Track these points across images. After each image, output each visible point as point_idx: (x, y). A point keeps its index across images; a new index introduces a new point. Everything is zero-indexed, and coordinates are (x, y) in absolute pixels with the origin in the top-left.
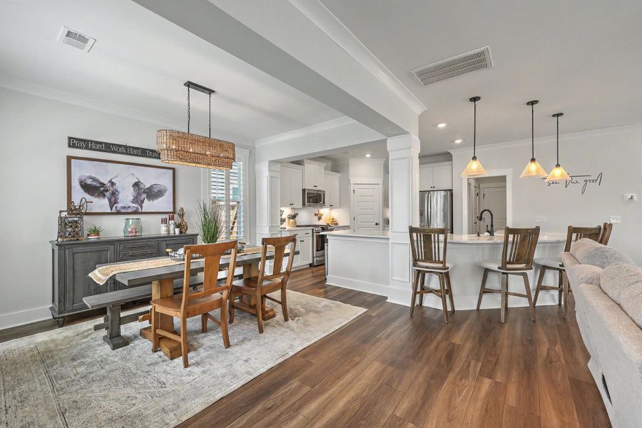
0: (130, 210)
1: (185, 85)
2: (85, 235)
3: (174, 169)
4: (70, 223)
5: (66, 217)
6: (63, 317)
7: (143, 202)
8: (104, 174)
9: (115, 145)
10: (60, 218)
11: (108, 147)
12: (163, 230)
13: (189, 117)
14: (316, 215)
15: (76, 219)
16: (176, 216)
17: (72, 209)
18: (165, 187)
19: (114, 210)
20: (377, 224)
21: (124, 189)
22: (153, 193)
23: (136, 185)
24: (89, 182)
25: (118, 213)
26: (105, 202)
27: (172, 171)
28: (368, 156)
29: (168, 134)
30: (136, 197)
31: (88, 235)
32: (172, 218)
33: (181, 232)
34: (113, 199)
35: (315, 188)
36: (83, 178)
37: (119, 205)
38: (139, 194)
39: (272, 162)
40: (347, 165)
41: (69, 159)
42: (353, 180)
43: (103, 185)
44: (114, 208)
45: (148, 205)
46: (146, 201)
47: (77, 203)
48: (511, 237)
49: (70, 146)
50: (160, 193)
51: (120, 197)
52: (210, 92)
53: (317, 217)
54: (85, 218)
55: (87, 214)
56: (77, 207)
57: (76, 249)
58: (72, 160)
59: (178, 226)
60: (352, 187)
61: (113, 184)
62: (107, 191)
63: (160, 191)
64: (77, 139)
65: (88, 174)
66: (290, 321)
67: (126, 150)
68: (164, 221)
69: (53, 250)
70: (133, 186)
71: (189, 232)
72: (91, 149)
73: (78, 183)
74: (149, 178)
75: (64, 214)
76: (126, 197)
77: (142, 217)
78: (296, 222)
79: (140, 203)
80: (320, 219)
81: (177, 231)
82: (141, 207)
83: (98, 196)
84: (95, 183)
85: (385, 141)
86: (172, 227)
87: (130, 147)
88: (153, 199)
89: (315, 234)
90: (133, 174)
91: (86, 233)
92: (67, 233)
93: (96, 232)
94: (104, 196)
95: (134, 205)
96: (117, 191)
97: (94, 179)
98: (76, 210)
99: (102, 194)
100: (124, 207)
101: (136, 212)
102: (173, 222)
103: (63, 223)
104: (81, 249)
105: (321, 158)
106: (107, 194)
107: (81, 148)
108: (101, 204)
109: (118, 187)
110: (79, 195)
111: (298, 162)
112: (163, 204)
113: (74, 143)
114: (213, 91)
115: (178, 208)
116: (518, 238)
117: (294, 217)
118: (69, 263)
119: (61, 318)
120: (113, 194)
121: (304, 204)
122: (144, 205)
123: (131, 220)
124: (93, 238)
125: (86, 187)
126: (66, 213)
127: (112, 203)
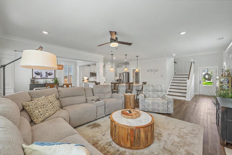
0: (45, 78)
7: (48, 76)
8: (39, 71)
12: (52, 82)
17: (33, 78)
19: (41, 78)
20: (113, 81)
21: (43, 73)
22: (50, 74)
24: (36, 72)
25: (42, 78)
35: (93, 72)
37: (42, 77)
38: (47, 74)
43: (39, 73)
45: (49, 77)
47: (34, 77)
48: (112, 84)
50: (52, 74)
54: (35, 79)
55: (36, 79)
57: (33, 85)
61: (41, 73)
68: (52, 80)
75: (31, 79)
76: (44, 75)
77: (47, 79)
90: (45, 70)
91: (35, 82)
92: (32, 82)
93: (38, 82)
99: (39, 75)
101: (46, 78)
103: (31, 80)
104: (35, 85)
106: (40, 75)
108: (39, 77)
110: (34, 75)
111: (89, 66)
112: (52, 76)
115: (56, 77)
116: (114, 84)
117: (88, 79)
120: (41, 75)
121: (90, 76)
122: (48, 77)
123: (45, 80)
124: (37, 84)
125: (36, 74)
127: (41, 76)
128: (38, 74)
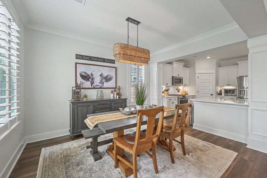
0: (98, 87)
1: (126, 20)
2: (82, 98)
3: (116, 68)
4: (76, 92)
5: (75, 90)
6: (74, 136)
7: (103, 83)
8: (89, 70)
9: (93, 57)
10: (73, 90)
11: (90, 58)
12: (112, 96)
13: (128, 37)
14: (177, 89)
15: (78, 91)
16: (117, 89)
18: (113, 76)
20: (211, 95)
21: (96, 77)
22: (108, 79)
23: (101, 75)
24: (83, 74)
25: (94, 88)
26: (89, 83)
27: (115, 68)
28: (208, 58)
29: (120, 45)
30: (101, 81)
31: (83, 98)
32: (115, 91)
33: (119, 97)
34: (92, 82)
35: (178, 76)
36: (81, 73)
37: (94, 85)
38: (102, 79)
39: (159, 63)
40: (194, 64)
41: (76, 63)
42: (197, 72)
43: (89, 75)
44: (92, 86)
45: (106, 85)
46: (105, 83)
47: (79, 83)
49: (76, 58)
50: (110, 79)
51: (95, 81)
52: (138, 23)
53: (177, 91)
54: (82, 90)
55: (82, 88)
56: (79, 85)
57: (78, 105)
58: (77, 64)
59: (118, 94)
60: (197, 75)
61: (92, 75)
62: (90, 78)
63: (110, 78)
64: (79, 55)
65: (83, 71)
66: (187, 155)
67: (97, 59)
68: (112, 92)
69: (70, 104)
70: (100, 76)
71: (122, 97)
72: (84, 59)
73: (79, 75)
74: (106, 72)
75: (74, 88)
76: (97, 80)
77: (103, 90)
78: (168, 93)
79: (102, 83)
80: (179, 91)
81: (118, 96)
82: (103, 85)
83: (87, 81)
84: (85, 75)
85: (246, 41)
86: (115, 95)
87: (99, 58)
88: (107, 82)
89: (179, 99)
90: (100, 70)
91: (82, 97)
92: (75, 97)
93: (86, 96)
94: (89, 80)
95: (100, 84)
96: (94, 78)
97: (85, 73)
98: (78, 86)
100: (96, 85)
101: (101, 88)
102: (116, 92)
103: (74, 93)
104: (80, 105)
105: (180, 61)
106: (90, 79)
107: (80, 59)
108: (88, 84)
109: (94, 76)
110: (80, 80)
111: (170, 63)
112: (112, 84)
113: (78, 57)
114: (139, 23)
115: (118, 86)
117: (167, 90)
118: (76, 111)
119: (73, 136)
120: (92, 79)
121: (173, 84)
123: (99, 92)
124: (85, 99)
126: (75, 88)
127: (92, 84)
128: (85, 77)
